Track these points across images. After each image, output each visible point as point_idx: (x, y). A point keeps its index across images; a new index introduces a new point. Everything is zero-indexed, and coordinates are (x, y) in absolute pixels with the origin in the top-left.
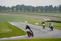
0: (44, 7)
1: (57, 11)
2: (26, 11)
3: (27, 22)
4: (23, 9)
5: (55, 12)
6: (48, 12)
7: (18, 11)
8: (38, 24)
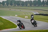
0: (33, 1)
1: (45, 5)
2: (16, 5)
3: (17, 16)
4: (13, 3)
5: (43, 6)
6: (37, 6)
7: (9, 5)
8: (27, 17)
